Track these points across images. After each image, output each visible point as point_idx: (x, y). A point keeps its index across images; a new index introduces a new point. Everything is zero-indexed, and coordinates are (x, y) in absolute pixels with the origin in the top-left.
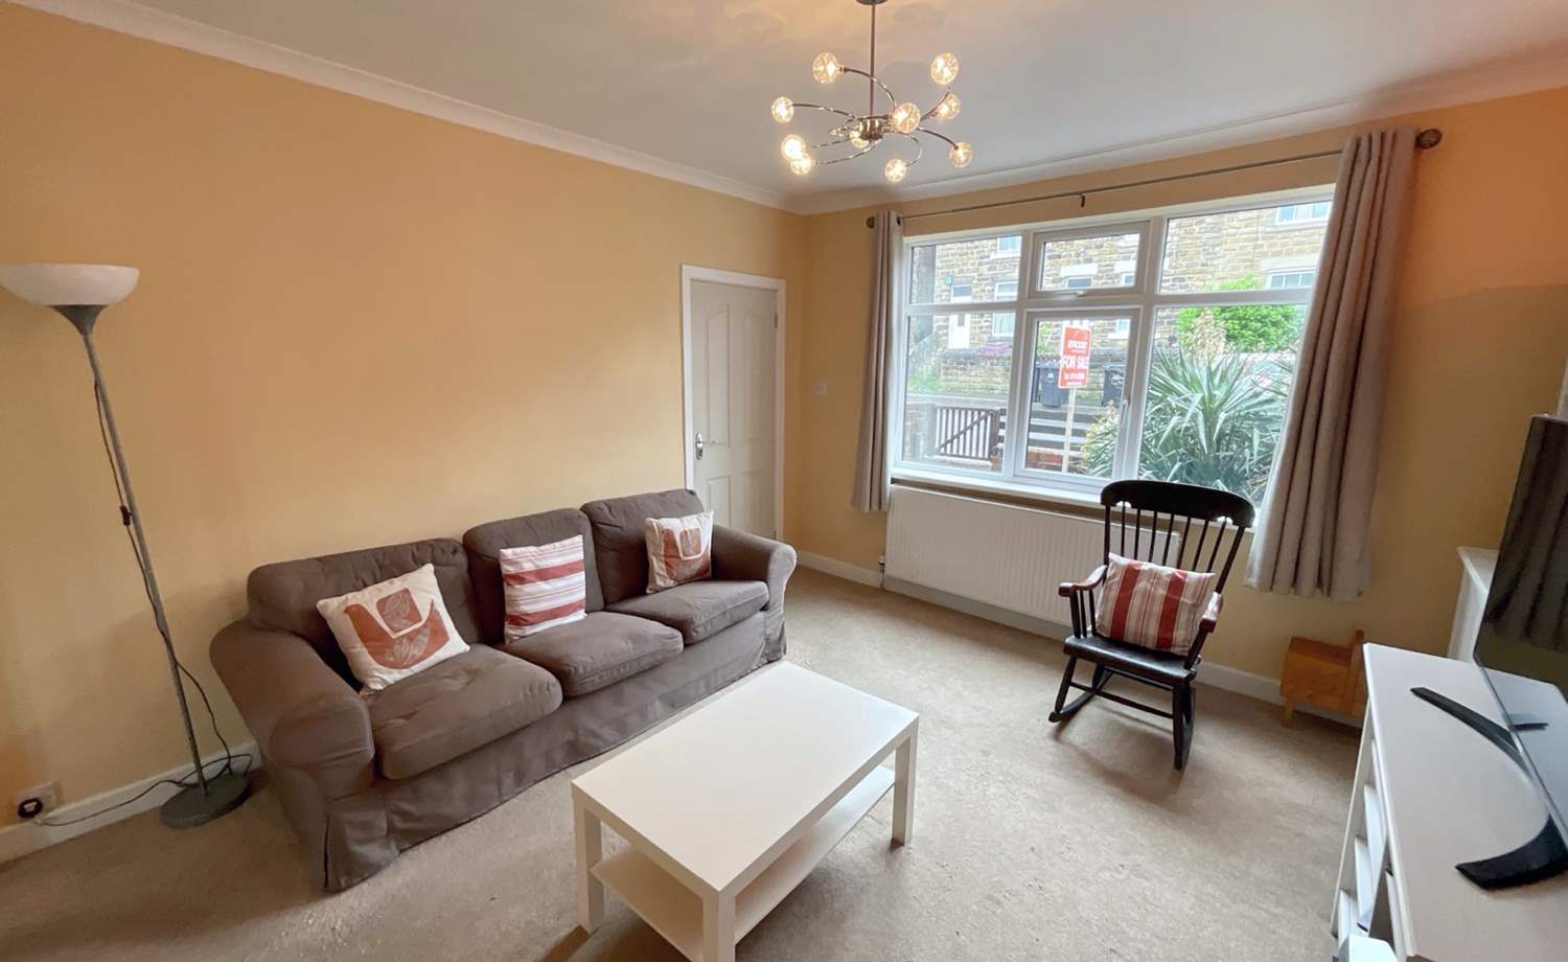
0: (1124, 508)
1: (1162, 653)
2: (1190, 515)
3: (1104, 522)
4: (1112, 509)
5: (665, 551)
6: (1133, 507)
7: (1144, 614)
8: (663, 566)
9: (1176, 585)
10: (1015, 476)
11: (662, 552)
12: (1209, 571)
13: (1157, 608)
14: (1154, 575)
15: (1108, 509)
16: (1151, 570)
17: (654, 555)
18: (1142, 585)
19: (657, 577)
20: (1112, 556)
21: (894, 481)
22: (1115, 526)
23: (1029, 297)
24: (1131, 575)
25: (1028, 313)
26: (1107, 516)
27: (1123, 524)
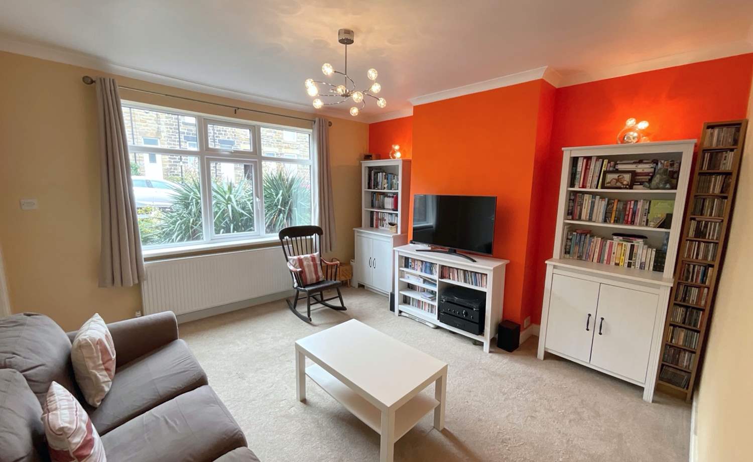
0: (287, 239)
1: (318, 283)
2: (301, 236)
3: (281, 247)
4: (283, 240)
6: (289, 237)
7: (310, 272)
9: (313, 259)
10: (212, 240)
12: (316, 252)
13: (312, 269)
14: (306, 258)
15: (282, 240)
16: (304, 257)
18: (305, 263)
20: (289, 257)
21: (147, 259)
22: (286, 246)
23: (206, 150)
24: (300, 261)
25: (207, 158)
26: (282, 244)
27: (288, 245)
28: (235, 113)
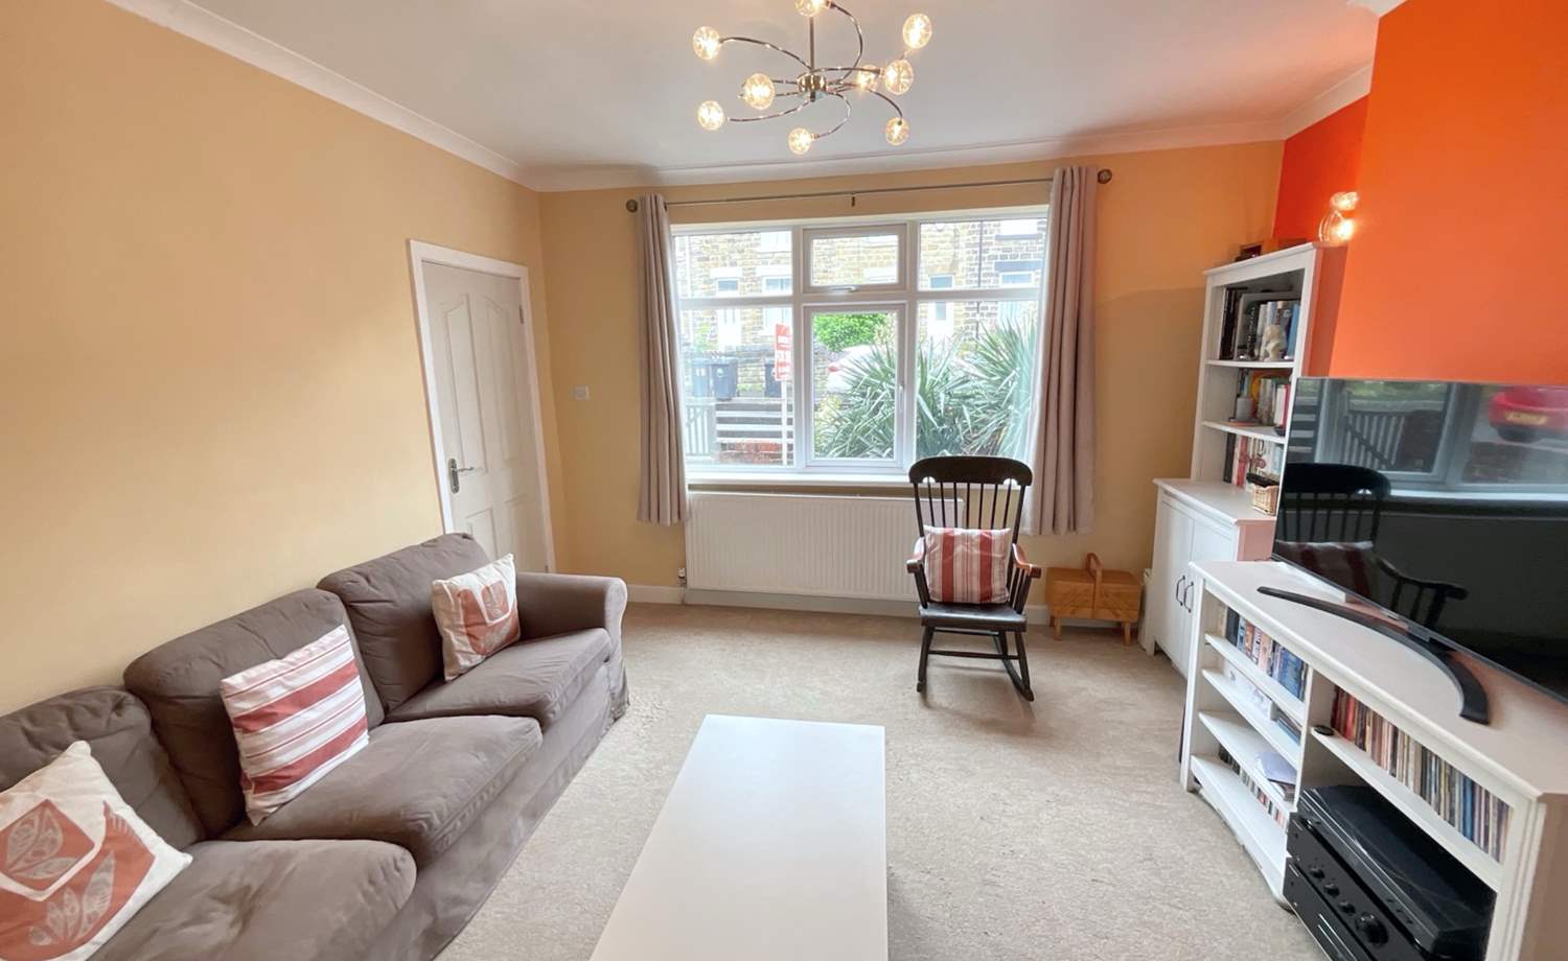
0: (929, 484)
1: (986, 606)
2: (982, 482)
3: (914, 499)
4: (919, 485)
5: (465, 619)
6: (937, 481)
7: (967, 575)
8: (466, 639)
9: (986, 543)
10: (807, 466)
11: (462, 623)
12: (1004, 527)
13: (976, 567)
14: (966, 539)
15: (916, 486)
16: (963, 534)
17: (448, 627)
18: (959, 549)
19: (459, 656)
20: (926, 527)
21: (692, 487)
22: (924, 501)
23: (805, 292)
24: (948, 542)
25: (805, 307)
26: (916, 493)
27: (930, 499)
28: (853, 204)
